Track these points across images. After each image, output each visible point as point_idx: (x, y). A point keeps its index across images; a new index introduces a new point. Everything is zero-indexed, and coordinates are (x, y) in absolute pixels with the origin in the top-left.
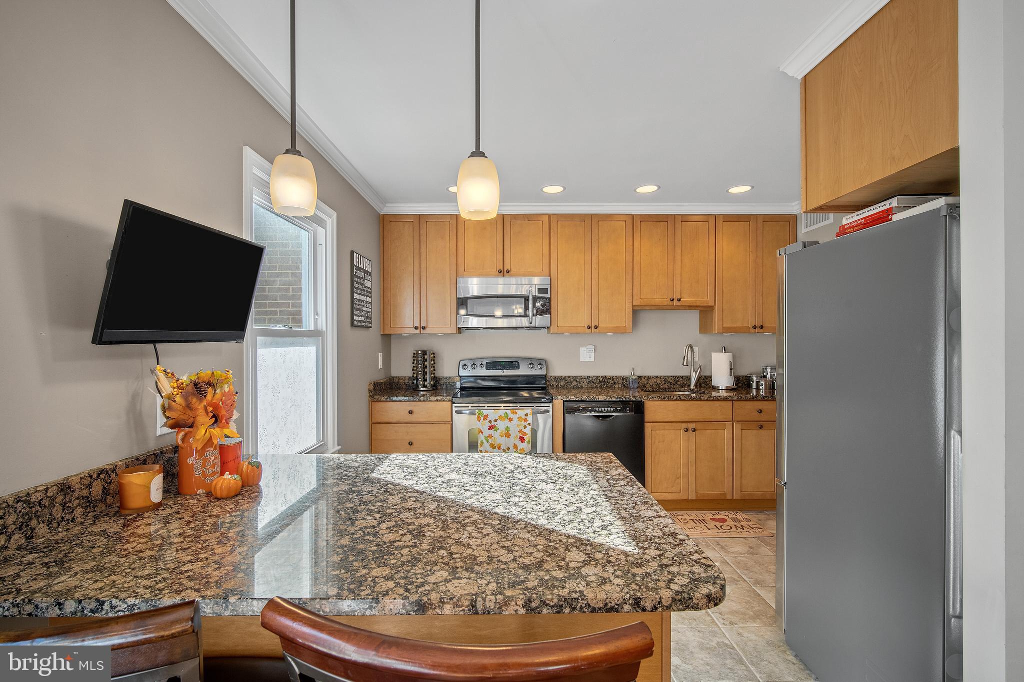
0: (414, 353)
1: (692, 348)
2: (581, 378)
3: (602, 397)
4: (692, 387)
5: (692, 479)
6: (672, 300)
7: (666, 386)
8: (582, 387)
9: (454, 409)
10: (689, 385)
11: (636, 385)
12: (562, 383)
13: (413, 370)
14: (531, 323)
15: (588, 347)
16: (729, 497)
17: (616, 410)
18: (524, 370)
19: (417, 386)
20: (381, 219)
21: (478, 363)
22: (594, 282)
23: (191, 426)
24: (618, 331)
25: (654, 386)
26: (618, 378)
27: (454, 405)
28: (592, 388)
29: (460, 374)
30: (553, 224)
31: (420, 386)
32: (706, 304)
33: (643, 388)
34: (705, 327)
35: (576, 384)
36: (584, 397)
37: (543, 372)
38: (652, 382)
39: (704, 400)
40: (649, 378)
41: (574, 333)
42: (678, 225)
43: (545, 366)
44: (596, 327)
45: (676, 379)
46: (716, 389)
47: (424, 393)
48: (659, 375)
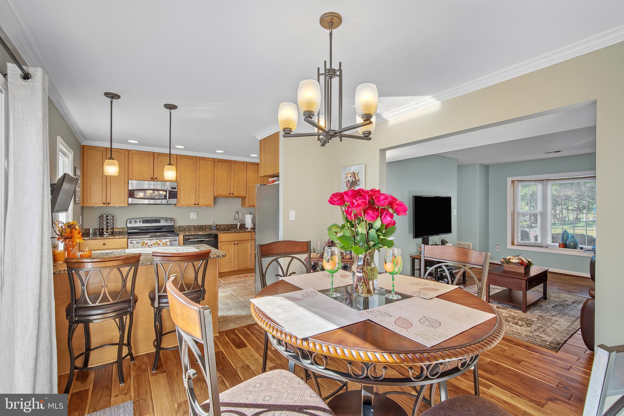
0: (100, 216)
1: (238, 213)
2: (191, 226)
3: (200, 233)
4: (238, 228)
5: (236, 262)
6: (230, 194)
7: (228, 228)
8: (191, 230)
9: (129, 242)
10: (237, 228)
11: (215, 229)
12: (182, 229)
13: (99, 225)
14: (167, 202)
15: (194, 212)
16: (250, 268)
17: (207, 238)
18: (163, 223)
19: (103, 232)
20: (82, 147)
21: (138, 220)
22: (197, 185)
23: (71, 238)
24: (207, 206)
25: (223, 229)
26: (207, 226)
27: (129, 240)
28: (196, 230)
29: (128, 226)
30: (179, 159)
31: (105, 233)
32: (243, 196)
33: (218, 229)
34: (243, 205)
35: (188, 229)
36: (193, 233)
37: (172, 224)
38: (222, 227)
39: (241, 232)
40: (221, 225)
41: (188, 207)
42: (232, 165)
43: (173, 221)
44: (198, 204)
45: (232, 225)
46: (247, 229)
47: (107, 236)
48: (225, 224)
